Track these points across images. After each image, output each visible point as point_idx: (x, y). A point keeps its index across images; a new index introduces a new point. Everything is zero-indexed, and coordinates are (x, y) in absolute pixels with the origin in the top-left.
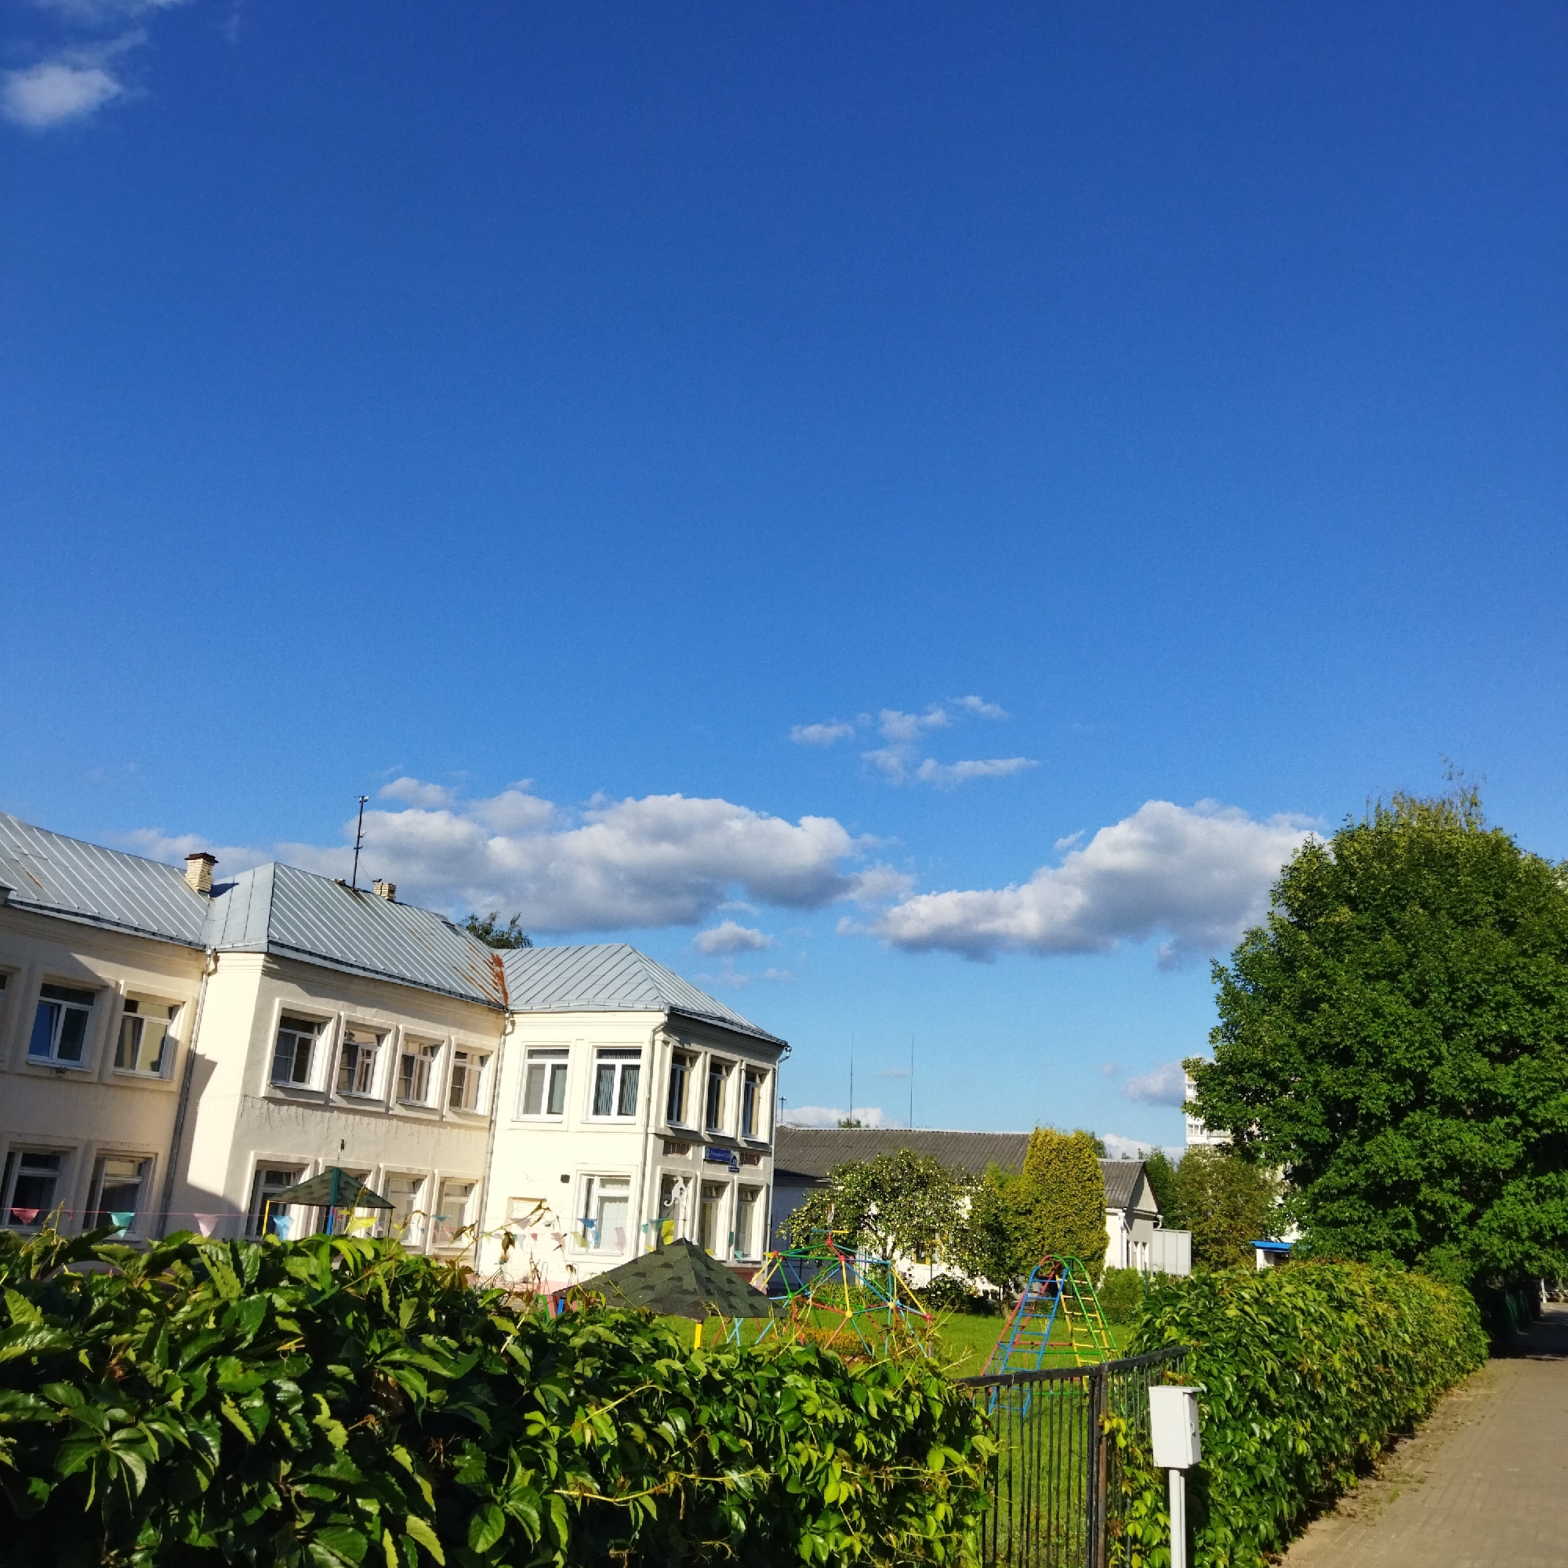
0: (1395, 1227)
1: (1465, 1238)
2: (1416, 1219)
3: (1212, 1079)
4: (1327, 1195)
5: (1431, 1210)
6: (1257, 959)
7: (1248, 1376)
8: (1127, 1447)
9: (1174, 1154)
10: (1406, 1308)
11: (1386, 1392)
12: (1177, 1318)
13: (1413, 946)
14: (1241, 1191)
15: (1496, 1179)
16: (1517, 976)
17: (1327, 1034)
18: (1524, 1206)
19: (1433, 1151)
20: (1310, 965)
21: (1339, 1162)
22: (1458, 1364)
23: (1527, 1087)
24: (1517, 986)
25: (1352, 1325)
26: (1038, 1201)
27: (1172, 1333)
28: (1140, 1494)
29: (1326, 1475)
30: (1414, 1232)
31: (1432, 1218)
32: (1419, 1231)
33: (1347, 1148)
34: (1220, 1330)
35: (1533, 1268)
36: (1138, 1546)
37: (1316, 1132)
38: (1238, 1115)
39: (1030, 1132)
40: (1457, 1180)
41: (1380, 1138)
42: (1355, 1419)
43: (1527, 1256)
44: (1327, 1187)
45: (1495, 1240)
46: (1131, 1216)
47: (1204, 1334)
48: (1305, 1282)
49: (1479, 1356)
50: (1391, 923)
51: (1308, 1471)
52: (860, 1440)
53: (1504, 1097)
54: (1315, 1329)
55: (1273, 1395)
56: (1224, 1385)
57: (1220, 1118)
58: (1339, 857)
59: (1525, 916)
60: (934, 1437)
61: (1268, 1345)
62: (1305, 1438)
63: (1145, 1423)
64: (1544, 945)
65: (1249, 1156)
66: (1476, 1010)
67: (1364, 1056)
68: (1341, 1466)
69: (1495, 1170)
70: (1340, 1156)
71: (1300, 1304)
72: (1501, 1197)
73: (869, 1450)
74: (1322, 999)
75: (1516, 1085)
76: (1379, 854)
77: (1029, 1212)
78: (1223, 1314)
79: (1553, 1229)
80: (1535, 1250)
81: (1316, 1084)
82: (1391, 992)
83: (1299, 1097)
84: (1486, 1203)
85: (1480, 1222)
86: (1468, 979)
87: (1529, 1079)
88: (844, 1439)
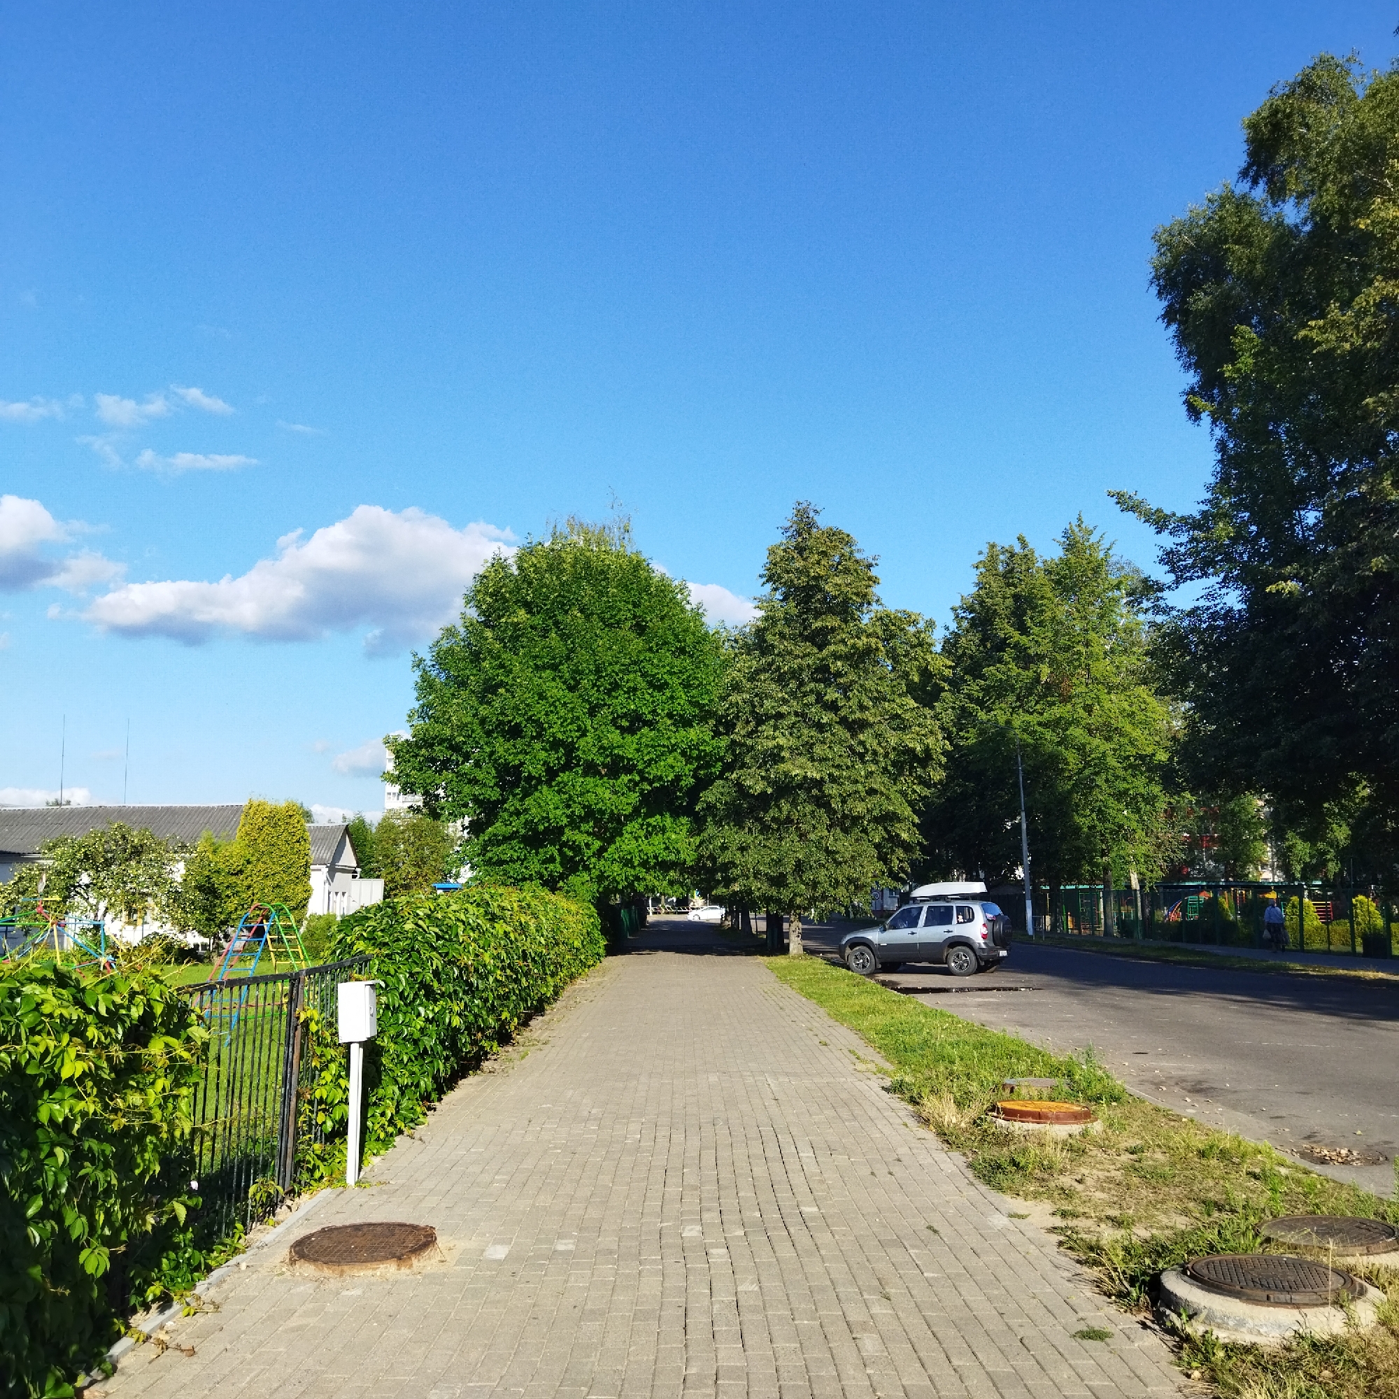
0: (544, 862)
1: (594, 867)
2: (560, 855)
3: (408, 752)
4: (496, 841)
5: (571, 848)
6: (450, 651)
7: (418, 973)
8: (318, 1031)
9: (373, 818)
10: (544, 919)
11: (524, 980)
12: (365, 934)
13: (572, 642)
14: (428, 844)
15: (619, 821)
16: (644, 667)
17: (502, 713)
18: (637, 841)
19: (575, 802)
20: (492, 657)
21: (506, 815)
22: (581, 961)
23: (645, 752)
24: (644, 675)
25: (501, 932)
26: (249, 862)
27: (360, 946)
28: (327, 1066)
29: (475, 1043)
30: (558, 865)
31: (571, 854)
32: (562, 864)
33: (512, 804)
34: (398, 940)
35: (640, 887)
36: (323, 1106)
37: (489, 792)
38: (428, 781)
39: (244, 803)
40: (591, 824)
41: (537, 794)
42: (500, 1002)
43: (637, 878)
44: (495, 835)
45: (616, 867)
46: (333, 871)
47: (386, 944)
48: (468, 902)
49: (598, 954)
50: (556, 623)
51: (461, 1039)
52: (92, 1032)
53: (629, 760)
54: (472, 934)
55: (436, 984)
56: (399, 981)
57: (413, 784)
58: (520, 568)
59: (652, 621)
60: (155, 1030)
61: (434, 949)
62: (460, 1015)
63: (334, 1014)
64: (665, 643)
65: (435, 815)
66: (614, 694)
67: (530, 730)
68: (486, 1036)
69: (619, 815)
70: (506, 810)
71: (463, 917)
72: (621, 835)
73: (99, 1039)
74: (501, 684)
75: (638, 750)
76: (550, 568)
77: (241, 872)
78: (402, 928)
79: (656, 857)
80: (642, 873)
81: (492, 753)
82: (554, 679)
83: (477, 764)
84: (611, 841)
85: (605, 855)
86: (609, 670)
87: (647, 746)
88: (78, 1031)
